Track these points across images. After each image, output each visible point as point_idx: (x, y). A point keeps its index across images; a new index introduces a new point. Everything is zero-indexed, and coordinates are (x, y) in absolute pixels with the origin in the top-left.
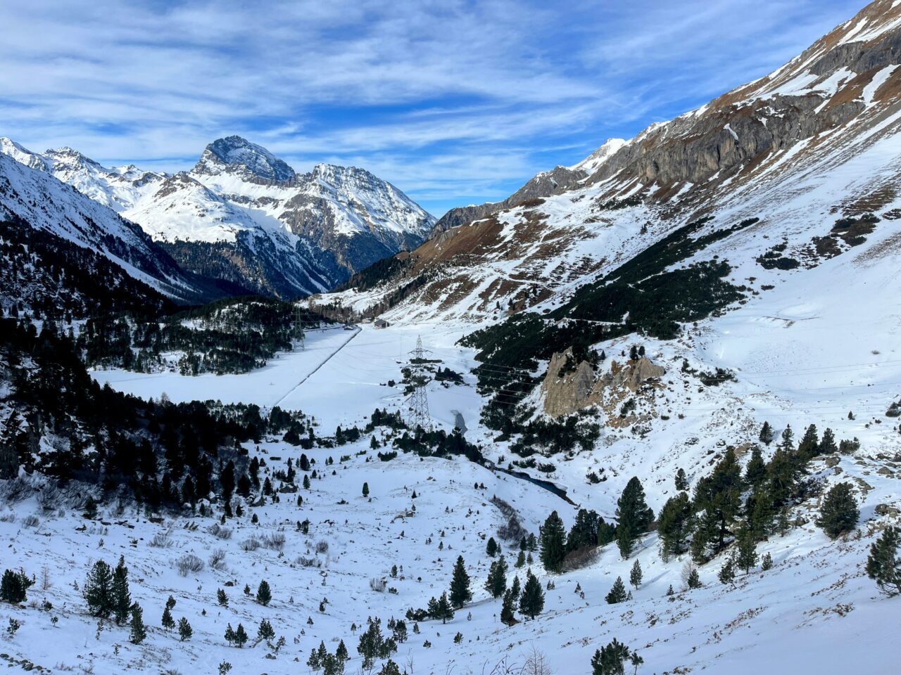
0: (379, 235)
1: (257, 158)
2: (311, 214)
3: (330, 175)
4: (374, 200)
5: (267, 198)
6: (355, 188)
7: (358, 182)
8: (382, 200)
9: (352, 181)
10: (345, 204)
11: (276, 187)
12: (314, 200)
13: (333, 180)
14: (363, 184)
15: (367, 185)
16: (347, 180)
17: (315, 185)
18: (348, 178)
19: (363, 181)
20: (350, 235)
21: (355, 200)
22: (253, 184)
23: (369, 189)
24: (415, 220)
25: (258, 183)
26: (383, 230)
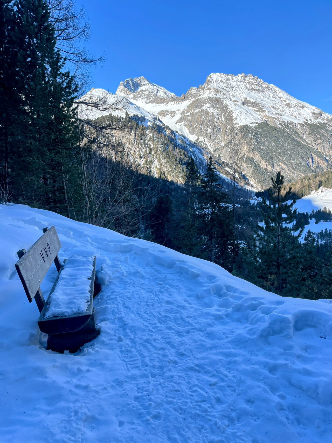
0: (280, 126)
1: (157, 92)
2: (208, 113)
3: (221, 81)
4: (265, 99)
5: (165, 111)
6: (246, 91)
7: (248, 85)
8: (273, 99)
9: (242, 85)
10: (238, 103)
11: (173, 103)
12: (210, 100)
13: (225, 85)
14: (253, 86)
15: (257, 87)
16: (237, 85)
17: (209, 89)
18: (238, 83)
19: (253, 84)
20: (254, 125)
21: (248, 99)
22: (154, 104)
23: (259, 90)
24: (311, 114)
25: (158, 103)
26: (283, 122)
